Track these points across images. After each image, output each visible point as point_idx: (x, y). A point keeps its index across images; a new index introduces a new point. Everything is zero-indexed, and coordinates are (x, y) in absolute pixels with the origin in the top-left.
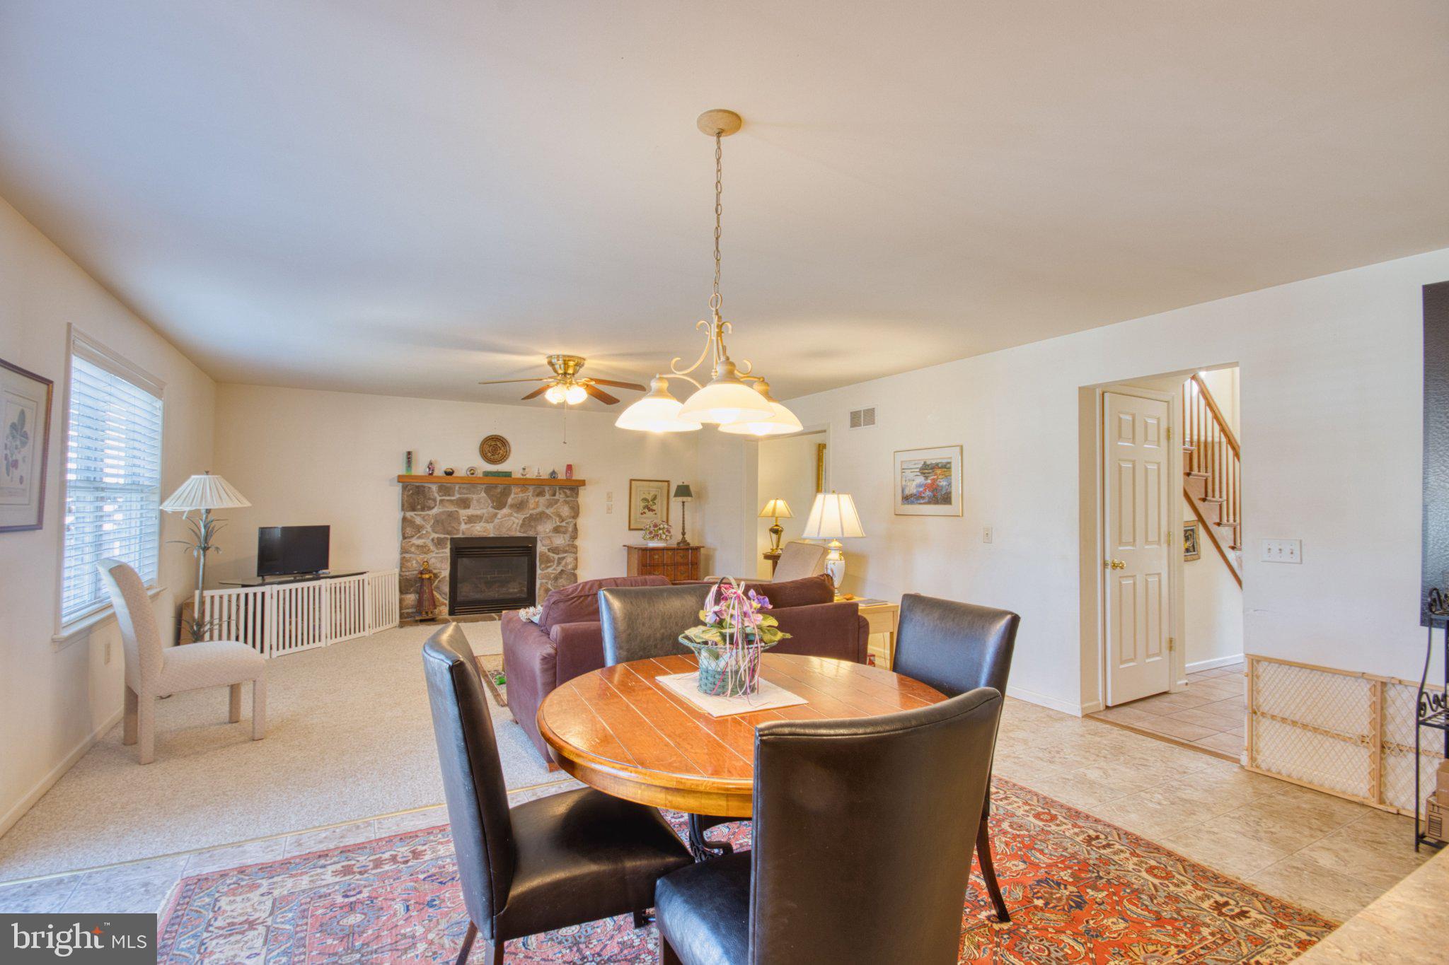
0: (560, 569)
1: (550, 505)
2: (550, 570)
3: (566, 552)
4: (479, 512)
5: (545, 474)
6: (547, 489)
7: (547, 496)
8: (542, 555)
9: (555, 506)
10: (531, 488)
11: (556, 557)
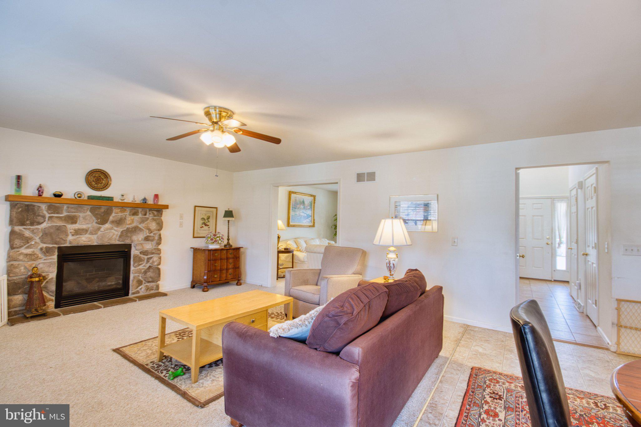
0: (148, 265)
1: (142, 221)
2: (141, 267)
3: (153, 253)
4: (84, 227)
5: (138, 200)
6: (140, 210)
7: (140, 216)
8: (135, 256)
9: (146, 223)
10: (128, 210)
11: (146, 257)
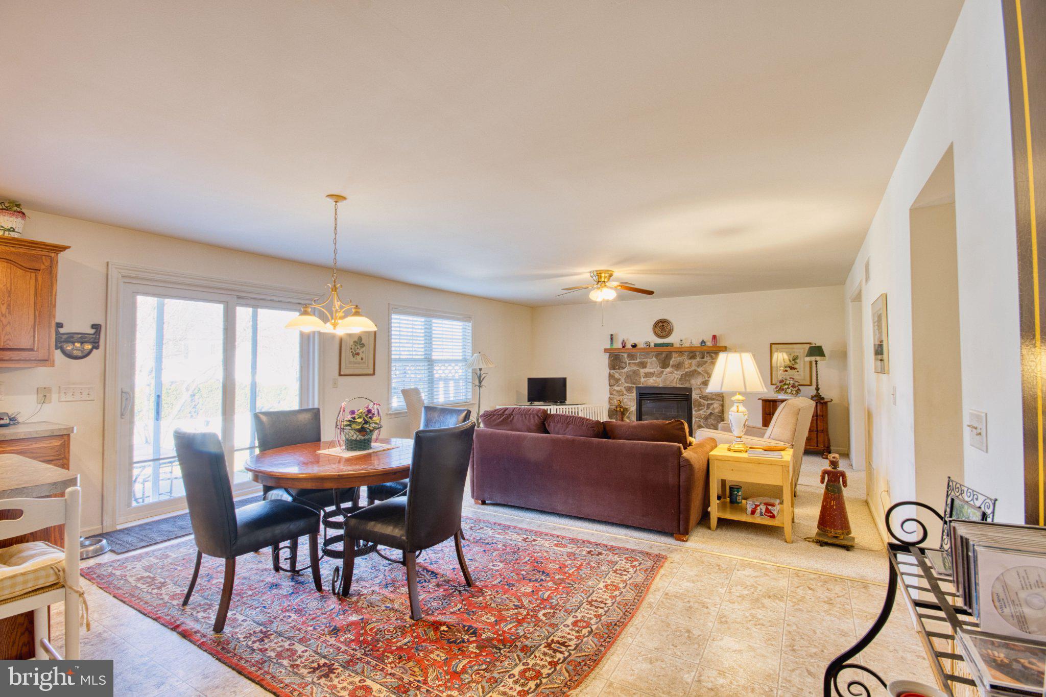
0: (709, 411)
1: (699, 365)
2: (701, 412)
3: (713, 399)
4: (652, 371)
5: (696, 343)
6: (697, 353)
7: (698, 359)
8: (696, 400)
9: (704, 366)
10: (686, 354)
11: (706, 402)
